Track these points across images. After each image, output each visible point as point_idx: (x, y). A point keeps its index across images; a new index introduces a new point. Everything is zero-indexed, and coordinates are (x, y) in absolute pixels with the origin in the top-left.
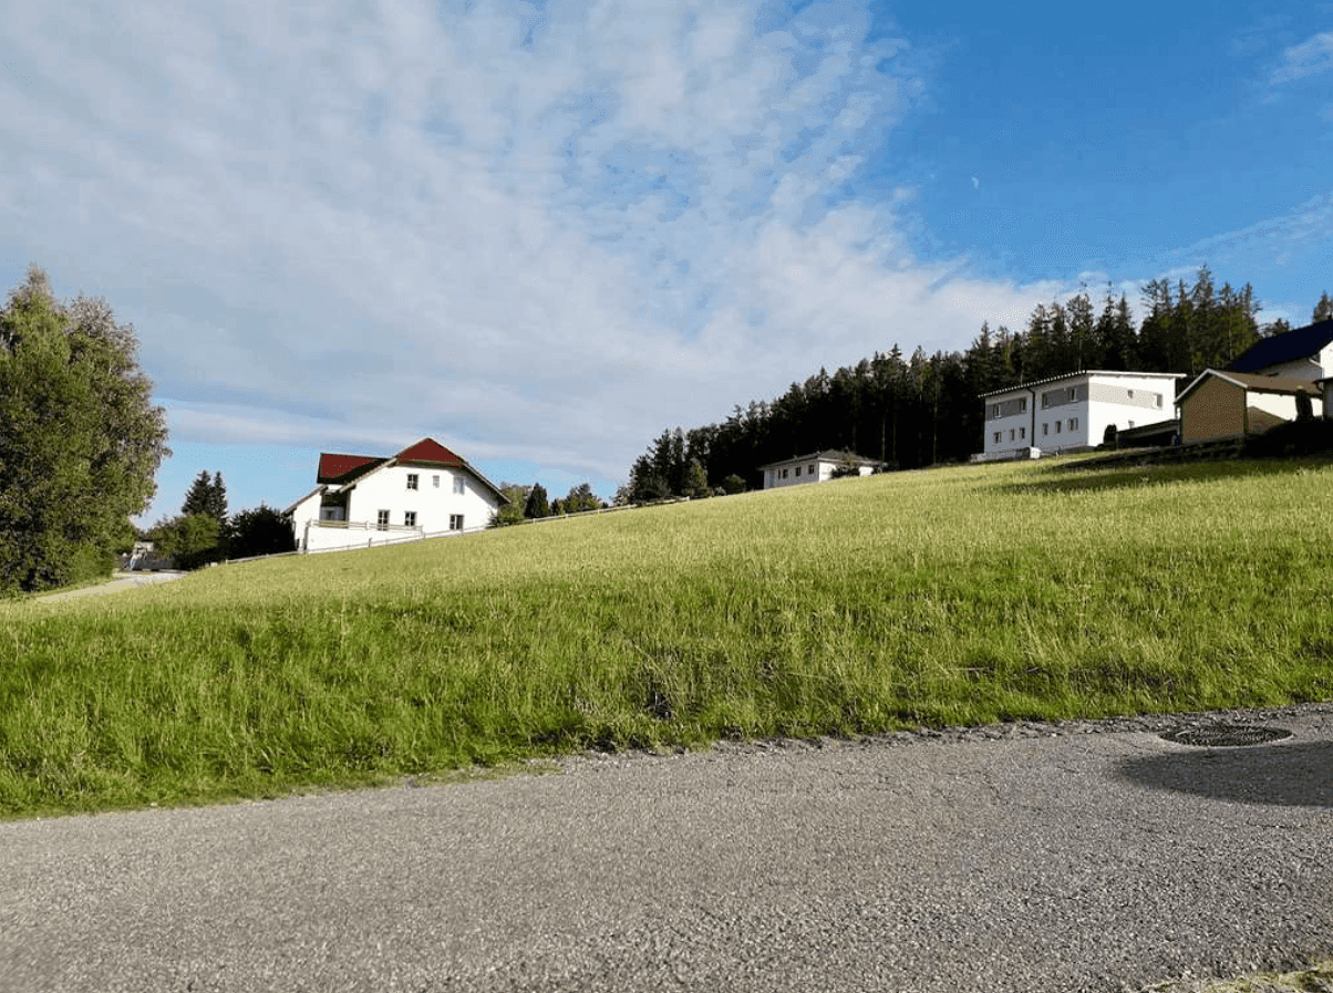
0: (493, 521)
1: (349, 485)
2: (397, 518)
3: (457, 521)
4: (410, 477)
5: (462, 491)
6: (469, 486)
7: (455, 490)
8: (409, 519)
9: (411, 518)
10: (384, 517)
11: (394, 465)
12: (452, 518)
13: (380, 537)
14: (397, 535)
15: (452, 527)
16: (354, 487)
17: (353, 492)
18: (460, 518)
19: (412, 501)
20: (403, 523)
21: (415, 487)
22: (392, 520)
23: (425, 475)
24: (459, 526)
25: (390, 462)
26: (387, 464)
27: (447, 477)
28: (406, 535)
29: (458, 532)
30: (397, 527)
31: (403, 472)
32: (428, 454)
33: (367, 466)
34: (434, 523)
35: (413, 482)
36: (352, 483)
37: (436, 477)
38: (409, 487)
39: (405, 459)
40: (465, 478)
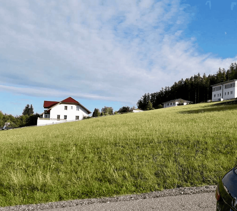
1: (49, 109)
2: (62, 117)
3: (77, 117)
4: (65, 106)
5: (78, 110)
6: (80, 109)
7: (77, 110)
9: (66, 117)
10: (59, 117)
11: (61, 104)
12: (76, 117)
13: (58, 122)
14: (62, 121)
15: (76, 119)
16: (51, 109)
17: (51, 111)
18: (78, 117)
19: (66, 113)
20: (64, 118)
21: (66, 109)
22: (60, 118)
23: (69, 106)
24: (78, 119)
25: (60, 103)
26: (59, 103)
27: (75, 106)
29: (78, 120)
30: (62, 120)
31: (63, 106)
32: (70, 101)
33: (54, 104)
34: (71, 118)
35: (66, 108)
36: (50, 108)
37: (72, 107)
38: (65, 109)
39: (64, 102)
40: (79, 107)
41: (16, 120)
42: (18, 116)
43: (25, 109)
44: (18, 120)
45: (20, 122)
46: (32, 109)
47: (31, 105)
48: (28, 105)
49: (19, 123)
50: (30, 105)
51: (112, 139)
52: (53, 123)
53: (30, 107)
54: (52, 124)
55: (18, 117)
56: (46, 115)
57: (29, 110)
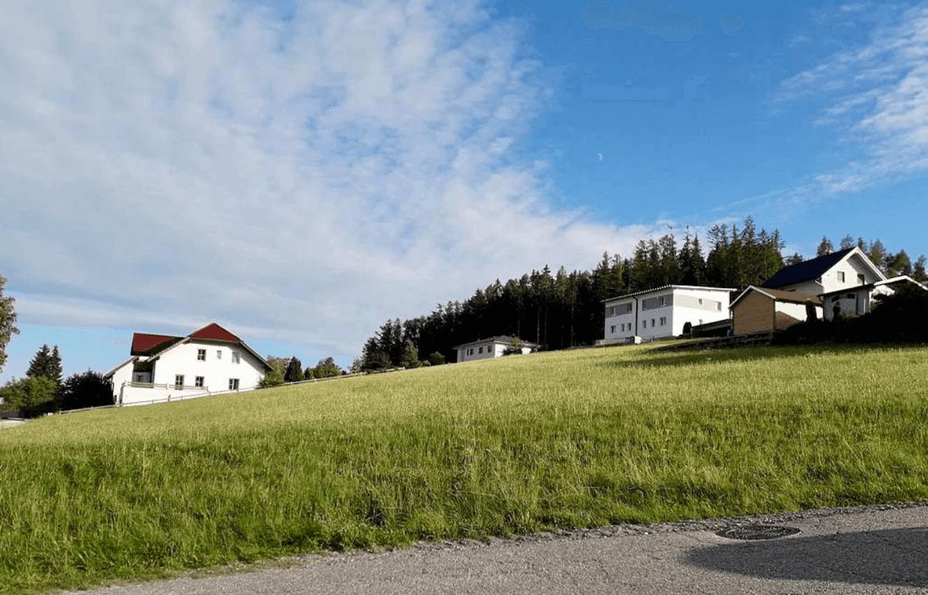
0: (261, 384)
1: (154, 357)
2: (190, 381)
3: (234, 383)
4: (200, 351)
5: (238, 361)
6: (243, 358)
7: (233, 361)
8: (199, 382)
9: (200, 382)
10: (180, 381)
11: (188, 342)
12: (231, 381)
13: (177, 395)
14: (190, 393)
15: (230, 387)
16: (157, 359)
17: (157, 362)
18: (237, 381)
19: (200, 368)
20: (194, 384)
21: (203, 358)
22: (186, 382)
23: (211, 350)
24: (236, 387)
25: (186, 340)
26: (183, 341)
27: (227, 351)
28: (197, 393)
29: (235, 391)
30: (190, 388)
31: (195, 347)
32: (213, 335)
33: (168, 342)
34: (217, 385)
35: (202, 355)
36: (157, 355)
37: (219, 352)
38: (199, 359)
39: (198, 337)
40: (241, 352)
46: (56, 359)
52: (169, 396)
53: (50, 354)
54: (167, 400)
56: (140, 374)
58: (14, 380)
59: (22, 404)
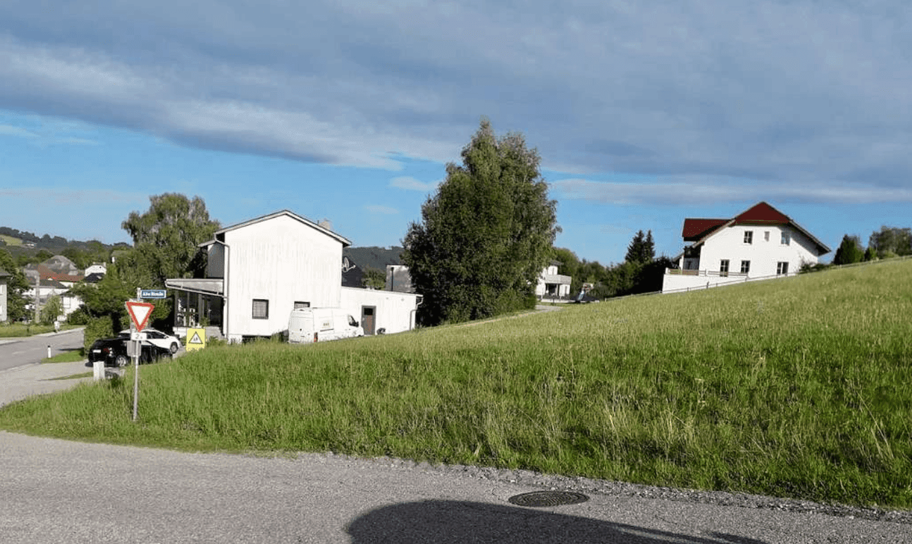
0: (803, 267)
1: (698, 243)
2: (735, 267)
3: (783, 267)
4: (746, 233)
5: (788, 243)
6: (797, 241)
7: (782, 243)
8: (745, 266)
9: (746, 266)
10: (725, 265)
11: (732, 225)
12: (779, 264)
13: (723, 281)
14: (735, 278)
15: (779, 272)
16: (703, 244)
17: (702, 248)
18: (786, 265)
19: (746, 252)
20: (740, 270)
21: (750, 241)
22: (730, 270)
23: (758, 231)
24: (785, 271)
25: (731, 223)
26: (728, 224)
27: (776, 232)
29: (782, 276)
30: (734, 274)
31: (741, 230)
32: (761, 215)
33: (713, 226)
34: (763, 270)
35: (749, 237)
36: (702, 241)
37: (767, 233)
38: (745, 242)
39: (741, 220)
40: (791, 232)
41: (608, 277)
42: (615, 265)
43: (632, 245)
44: (615, 276)
45: (620, 281)
46: (649, 243)
47: (649, 232)
48: (641, 234)
49: (615, 285)
50: (645, 233)
51: (885, 342)
52: (708, 284)
53: (644, 239)
54: (705, 288)
55: (614, 267)
56: (690, 259)
57: (642, 246)
58: (612, 266)
59: (618, 288)
